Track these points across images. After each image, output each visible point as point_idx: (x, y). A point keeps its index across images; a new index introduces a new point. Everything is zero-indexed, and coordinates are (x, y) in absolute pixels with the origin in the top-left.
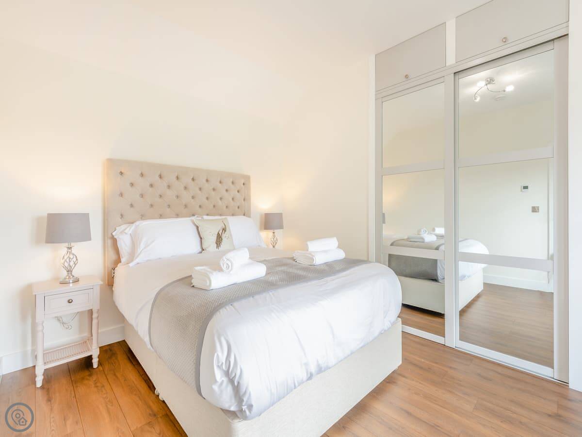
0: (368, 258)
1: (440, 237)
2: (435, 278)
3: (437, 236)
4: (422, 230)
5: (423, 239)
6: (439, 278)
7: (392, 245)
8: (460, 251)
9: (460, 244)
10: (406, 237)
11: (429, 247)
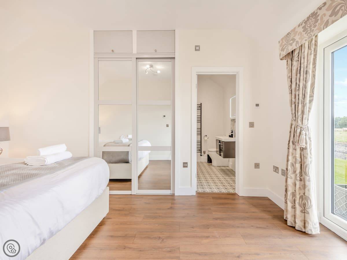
0: (89, 155)
1: (130, 140)
2: (128, 161)
3: (129, 139)
4: (122, 137)
5: (122, 141)
6: (130, 161)
7: (104, 146)
8: (139, 146)
9: (139, 143)
10: (112, 141)
11: (124, 145)
